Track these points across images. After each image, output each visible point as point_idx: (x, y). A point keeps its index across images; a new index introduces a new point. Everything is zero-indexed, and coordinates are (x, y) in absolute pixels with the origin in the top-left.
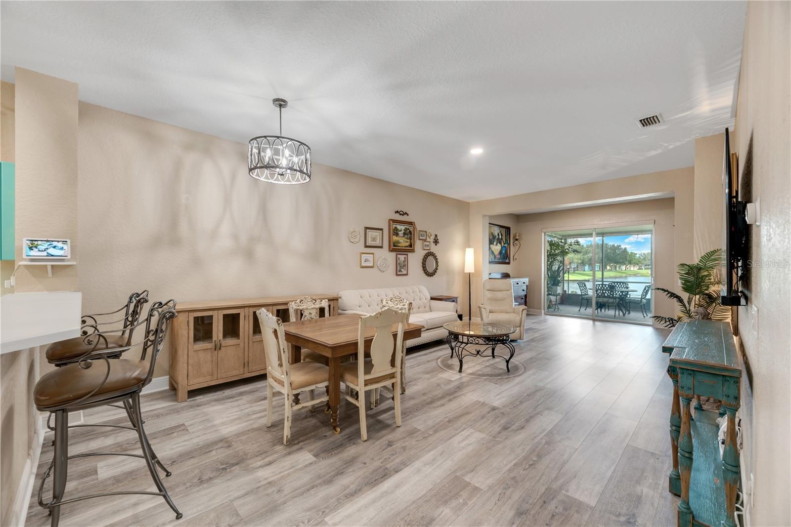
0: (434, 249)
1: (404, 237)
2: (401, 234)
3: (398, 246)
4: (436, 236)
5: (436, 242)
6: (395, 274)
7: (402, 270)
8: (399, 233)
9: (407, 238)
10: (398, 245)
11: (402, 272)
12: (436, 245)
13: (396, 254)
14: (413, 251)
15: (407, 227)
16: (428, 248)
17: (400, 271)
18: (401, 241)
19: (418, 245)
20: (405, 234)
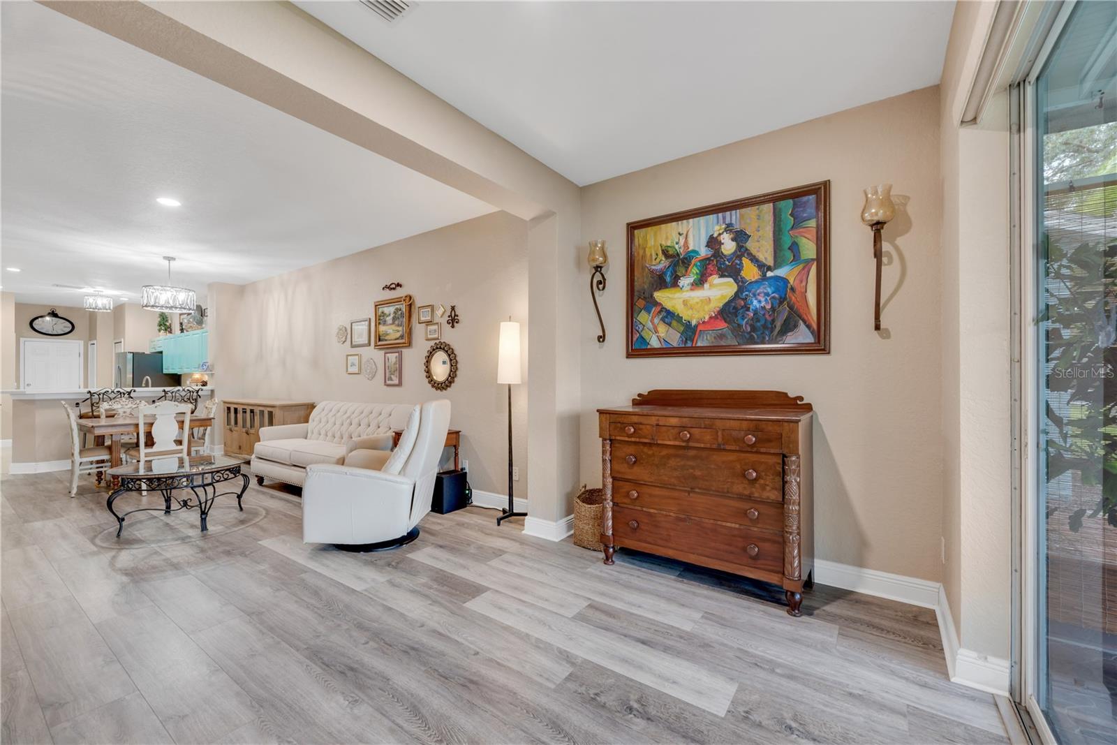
0: (450, 336)
1: (393, 323)
2: (389, 320)
3: (386, 340)
4: (453, 308)
5: (453, 320)
6: (383, 384)
7: (392, 376)
8: (387, 319)
9: (398, 325)
10: (386, 338)
11: (392, 380)
12: (453, 327)
13: (385, 353)
14: (409, 344)
15: (398, 306)
16: (436, 336)
17: (390, 379)
18: (390, 331)
19: (419, 331)
20: (394, 319)
